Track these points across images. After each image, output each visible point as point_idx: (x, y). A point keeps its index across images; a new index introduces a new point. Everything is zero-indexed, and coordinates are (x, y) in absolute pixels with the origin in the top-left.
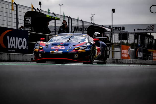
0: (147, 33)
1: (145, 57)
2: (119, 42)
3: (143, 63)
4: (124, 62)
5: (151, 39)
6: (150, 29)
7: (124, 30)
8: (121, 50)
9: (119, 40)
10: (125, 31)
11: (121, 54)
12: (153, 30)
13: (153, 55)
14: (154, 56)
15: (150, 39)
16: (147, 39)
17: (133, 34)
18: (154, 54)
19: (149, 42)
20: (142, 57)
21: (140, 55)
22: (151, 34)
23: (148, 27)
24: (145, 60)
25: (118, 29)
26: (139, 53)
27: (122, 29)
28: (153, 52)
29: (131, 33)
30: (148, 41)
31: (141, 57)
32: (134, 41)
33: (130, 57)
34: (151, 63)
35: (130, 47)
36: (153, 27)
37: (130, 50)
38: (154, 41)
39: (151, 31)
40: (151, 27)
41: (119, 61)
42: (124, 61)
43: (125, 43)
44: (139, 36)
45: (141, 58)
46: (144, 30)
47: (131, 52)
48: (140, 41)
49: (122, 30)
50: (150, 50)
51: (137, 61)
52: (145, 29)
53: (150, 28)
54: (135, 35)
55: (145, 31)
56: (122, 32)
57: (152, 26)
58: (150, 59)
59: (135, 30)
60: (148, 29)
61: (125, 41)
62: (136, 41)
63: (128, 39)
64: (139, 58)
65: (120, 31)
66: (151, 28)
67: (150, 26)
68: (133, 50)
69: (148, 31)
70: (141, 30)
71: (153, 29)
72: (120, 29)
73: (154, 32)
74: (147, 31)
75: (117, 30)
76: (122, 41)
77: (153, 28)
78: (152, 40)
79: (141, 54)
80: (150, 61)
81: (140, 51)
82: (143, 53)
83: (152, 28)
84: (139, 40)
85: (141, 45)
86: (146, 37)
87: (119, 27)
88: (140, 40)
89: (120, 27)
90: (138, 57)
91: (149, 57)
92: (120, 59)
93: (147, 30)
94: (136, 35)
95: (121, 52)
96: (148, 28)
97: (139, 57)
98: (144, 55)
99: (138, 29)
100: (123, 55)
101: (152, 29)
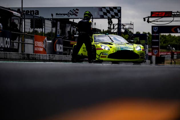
0: (68, 19)
1: (66, 52)
2: (31, 31)
3: (63, 60)
4: (37, 58)
5: (75, 28)
6: (73, 14)
7: (38, 14)
8: (34, 42)
9: (31, 29)
10: (39, 16)
11: (34, 47)
12: (77, 16)
15: (73, 27)
16: (68, 27)
17: (50, 20)
19: (72, 31)
20: (62, 51)
21: (59, 48)
22: (73, 20)
23: (70, 11)
24: (67, 55)
25: (29, 13)
26: (57, 45)
27: (36, 13)
29: (48, 19)
30: (70, 29)
32: (51, 30)
33: (46, 50)
35: (46, 38)
36: (76, 11)
37: (46, 41)
39: (74, 16)
40: (75, 11)
41: (31, 56)
42: (39, 57)
43: (39, 32)
44: (59, 23)
45: (60, 53)
46: (64, 15)
47: (47, 44)
48: (59, 30)
49: (35, 15)
50: (72, 43)
51: (55, 56)
52: (66, 14)
53: (73, 12)
54: (53, 21)
55: (66, 17)
56: (35, 17)
57: (75, 9)
59: (52, 15)
60: (70, 14)
61: (39, 30)
62: (54, 29)
63: (44, 26)
64: (58, 53)
65: (32, 15)
66: (74, 12)
67: (73, 10)
68: (51, 41)
69: (71, 17)
70: (61, 14)
71: (77, 14)
72: (32, 12)
73: (78, 18)
74: (69, 16)
75: (29, 15)
76: (36, 29)
77: (77, 13)
79: (61, 48)
81: (59, 43)
82: (63, 46)
83: (76, 12)
84: (58, 28)
85: (61, 36)
86: (67, 24)
87: (31, 11)
88: (59, 29)
89: (33, 11)
90: (57, 51)
92: (32, 54)
93: (69, 15)
94: (55, 21)
95: (34, 44)
96: (70, 12)
97: (58, 52)
98: (64, 49)
99: (57, 14)
100: (36, 49)
101: (75, 13)
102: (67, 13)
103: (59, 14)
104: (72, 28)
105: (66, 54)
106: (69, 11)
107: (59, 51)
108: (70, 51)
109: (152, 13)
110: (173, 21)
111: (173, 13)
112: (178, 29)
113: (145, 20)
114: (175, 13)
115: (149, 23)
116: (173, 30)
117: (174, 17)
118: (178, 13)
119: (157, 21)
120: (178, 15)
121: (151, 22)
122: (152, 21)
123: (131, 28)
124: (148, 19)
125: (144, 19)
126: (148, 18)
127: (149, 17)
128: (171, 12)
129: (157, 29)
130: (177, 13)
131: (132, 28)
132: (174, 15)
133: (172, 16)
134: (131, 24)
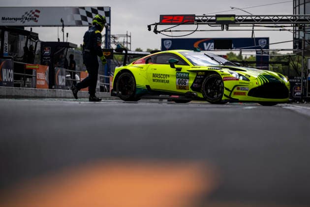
0: (23, 27)
1: (18, 82)
3: (13, 95)
5: (33, 41)
6: (30, 19)
12: (37, 21)
13: (36, 77)
14: (38, 79)
15: (31, 40)
16: (22, 40)
18: (38, 74)
22: (31, 29)
23: (26, 13)
24: (20, 87)
26: (4, 71)
28: (36, 69)
30: (26, 44)
31: (9, 81)
34: (33, 95)
36: (36, 13)
38: (39, 45)
39: (32, 22)
40: (33, 13)
44: (6, 33)
46: (16, 19)
48: (7, 45)
50: (29, 66)
52: (19, 19)
53: (30, 16)
55: (19, 23)
57: (34, 11)
58: (29, 86)
60: (26, 19)
64: (6, 84)
66: (33, 15)
67: (31, 11)
69: (27, 23)
71: (37, 19)
73: (39, 26)
74: (24, 22)
77: (38, 16)
78: (34, 43)
80: (29, 91)
81: (7, 67)
82: (14, 72)
83: (36, 16)
84: (6, 41)
85: (10, 55)
86: (20, 36)
88: (7, 43)
90: (4, 80)
91: (28, 80)
93: (24, 20)
96: (26, 16)
97: (5, 82)
98: (16, 77)
99: (3, 19)
101: (34, 17)
102: (21, 17)
103: (6, 19)
104: (29, 42)
105: (18, 85)
106: (24, 14)
107: (6, 80)
108: (25, 80)
109: (162, 17)
110: (196, 30)
111: (196, 18)
112: (205, 44)
113: (150, 29)
114: (200, 18)
115: (157, 34)
116: (196, 45)
117: (198, 24)
118: (205, 18)
119: (170, 31)
120: (205, 21)
121: (159, 32)
122: (162, 31)
123: (127, 42)
124: (156, 26)
125: (149, 27)
126: (154, 26)
127: (156, 24)
128: (194, 16)
129: (169, 43)
130: (203, 17)
131: (129, 41)
132: (199, 21)
133: (195, 22)
134: (127, 35)
